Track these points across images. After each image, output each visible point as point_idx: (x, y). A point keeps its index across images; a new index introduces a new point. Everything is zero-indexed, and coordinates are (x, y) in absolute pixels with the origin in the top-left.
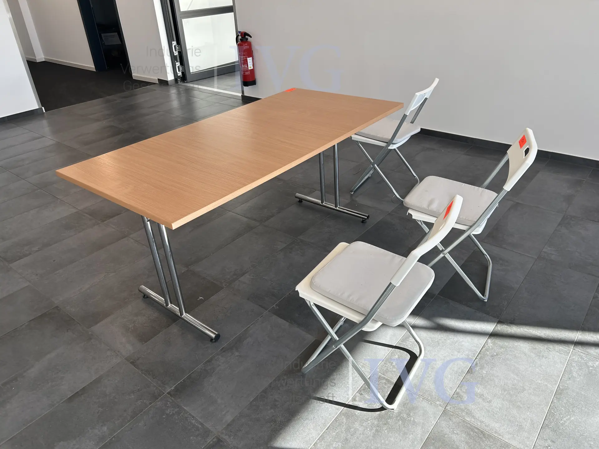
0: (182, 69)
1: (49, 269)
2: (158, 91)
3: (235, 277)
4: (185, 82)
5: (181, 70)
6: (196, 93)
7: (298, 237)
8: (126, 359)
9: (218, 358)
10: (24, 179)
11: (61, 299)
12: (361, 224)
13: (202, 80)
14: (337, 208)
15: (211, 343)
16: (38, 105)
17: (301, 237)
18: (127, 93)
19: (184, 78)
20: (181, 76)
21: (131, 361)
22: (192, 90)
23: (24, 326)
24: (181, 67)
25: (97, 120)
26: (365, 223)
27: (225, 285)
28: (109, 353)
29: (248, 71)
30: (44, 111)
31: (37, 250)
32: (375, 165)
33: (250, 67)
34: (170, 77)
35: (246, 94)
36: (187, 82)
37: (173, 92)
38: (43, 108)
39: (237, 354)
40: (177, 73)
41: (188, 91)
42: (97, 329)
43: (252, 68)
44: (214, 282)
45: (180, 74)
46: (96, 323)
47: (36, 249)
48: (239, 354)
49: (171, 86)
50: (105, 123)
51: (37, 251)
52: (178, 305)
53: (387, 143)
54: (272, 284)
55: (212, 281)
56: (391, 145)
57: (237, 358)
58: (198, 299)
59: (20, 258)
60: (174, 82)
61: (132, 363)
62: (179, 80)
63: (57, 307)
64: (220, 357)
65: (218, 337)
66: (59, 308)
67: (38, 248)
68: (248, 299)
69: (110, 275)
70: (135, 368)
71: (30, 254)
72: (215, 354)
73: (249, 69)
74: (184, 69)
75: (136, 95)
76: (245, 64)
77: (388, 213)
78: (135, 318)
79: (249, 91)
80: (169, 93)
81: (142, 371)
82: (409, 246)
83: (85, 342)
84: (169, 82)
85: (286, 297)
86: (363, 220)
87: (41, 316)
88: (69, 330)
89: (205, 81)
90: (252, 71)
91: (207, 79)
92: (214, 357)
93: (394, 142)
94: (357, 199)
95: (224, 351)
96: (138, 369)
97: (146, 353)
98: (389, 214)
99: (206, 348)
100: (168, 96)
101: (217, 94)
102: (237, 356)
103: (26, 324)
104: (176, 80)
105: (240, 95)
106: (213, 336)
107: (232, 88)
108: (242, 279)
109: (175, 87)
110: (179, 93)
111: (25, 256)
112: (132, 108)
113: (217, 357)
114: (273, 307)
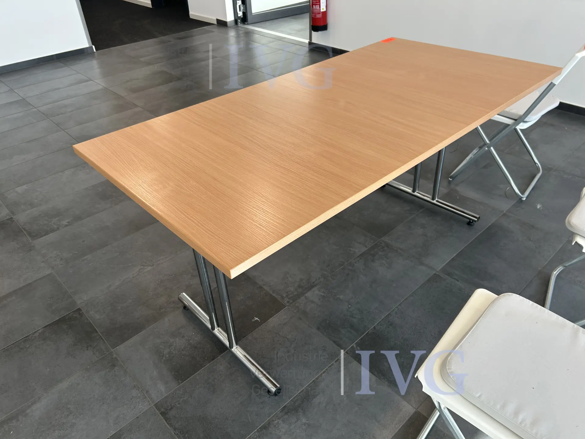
0: (243, 8)
1: (76, 252)
2: (217, 32)
3: (300, 290)
4: (246, 23)
5: (243, 10)
6: (256, 36)
7: (383, 239)
8: (156, 405)
9: (278, 423)
10: (63, 130)
11: (85, 299)
12: (467, 226)
13: (264, 22)
14: (435, 202)
15: (268, 396)
16: (89, 44)
17: (386, 239)
18: (182, 34)
19: (245, 19)
20: (242, 17)
21: (163, 410)
22: (253, 33)
23: (37, 334)
24: (242, 6)
25: (149, 64)
26: (472, 225)
27: (288, 302)
28: (135, 393)
29: (320, 13)
30: (95, 50)
31: (67, 224)
32: (492, 148)
33: (323, 9)
34: (230, 18)
35: (314, 41)
36: (247, 24)
37: (232, 34)
38: (94, 47)
39: (304, 420)
40: (237, 13)
41: (248, 34)
42: (122, 349)
43: (325, 10)
44: (274, 295)
45: (240, 14)
46: (123, 340)
47: (65, 223)
48: (307, 422)
49: (230, 27)
50: (156, 68)
51: (66, 226)
52: (227, 331)
53: (516, 120)
54: (349, 308)
55: (271, 293)
56: (521, 124)
57: (304, 427)
58: (253, 320)
59: (47, 233)
60: (233, 24)
61: (163, 414)
62: (239, 21)
63: (79, 309)
64: (280, 422)
65: (279, 391)
66: (81, 312)
67: (68, 222)
68: (318, 329)
69: (145, 269)
70: (167, 424)
71: (58, 229)
72: (273, 416)
73: (322, 10)
74: (246, 8)
75: (192, 36)
76: (317, 5)
77: (502, 214)
78: (172, 340)
79: (318, 38)
80: (229, 36)
81: (175, 429)
82: (539, 268)
83: (107, 370)
84: (228, 24)
85: (370, 332)
86: (470, 222)
87: (59, 320)
88: (89, 348)
89: (268, 23)
90: (325, 14)
91: (269, 21)
92: (273, 421)
93: (526, 120)
94: (458, 188)
95: (286, 413)
96: (170, 427)
97: (182, 399)
98: (504, 215)
99: (262, 403)
100: (226, 40)
101: (280, 39)
102: (305, 424)
103: (40, 331)
104: (236, 21)
105: (307, 41)
106: (273, 389)
107: (298, 33)
108: (309, 294)
109: (234, 29)
110: (238, 36)
111: (53, 231)
112: (186, 51)
113: (276, 421)
114: (353, 347)
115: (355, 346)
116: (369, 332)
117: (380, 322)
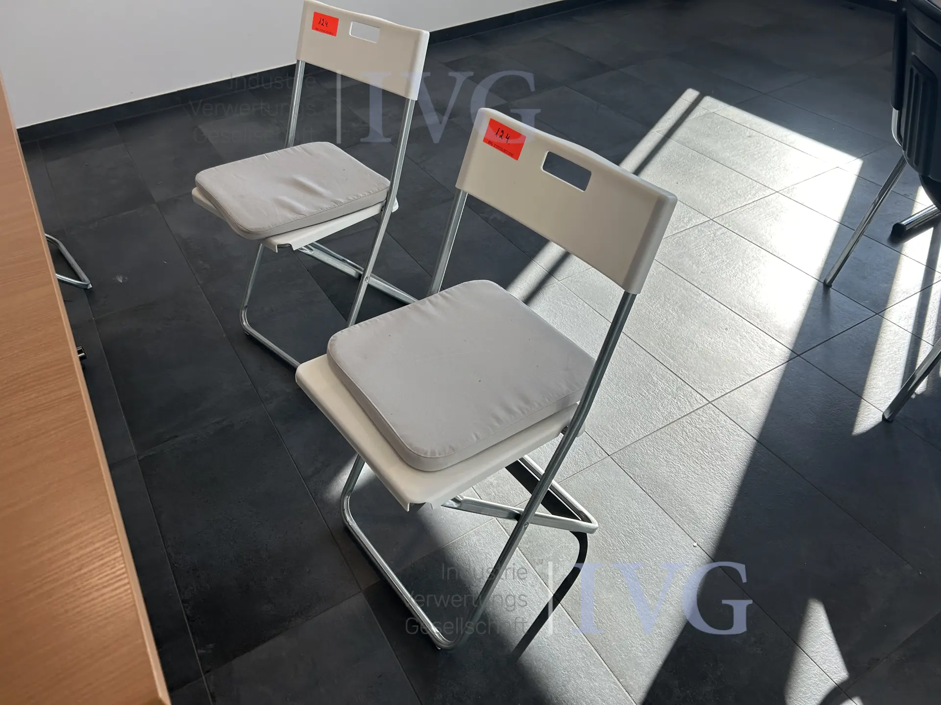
114: (201, 657)
115: (201, 651)
116: (187, 615)
117: (178, 587)
